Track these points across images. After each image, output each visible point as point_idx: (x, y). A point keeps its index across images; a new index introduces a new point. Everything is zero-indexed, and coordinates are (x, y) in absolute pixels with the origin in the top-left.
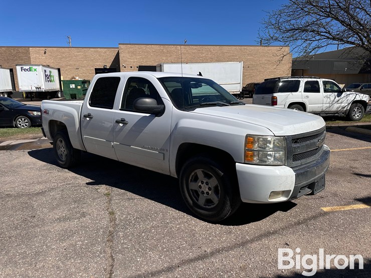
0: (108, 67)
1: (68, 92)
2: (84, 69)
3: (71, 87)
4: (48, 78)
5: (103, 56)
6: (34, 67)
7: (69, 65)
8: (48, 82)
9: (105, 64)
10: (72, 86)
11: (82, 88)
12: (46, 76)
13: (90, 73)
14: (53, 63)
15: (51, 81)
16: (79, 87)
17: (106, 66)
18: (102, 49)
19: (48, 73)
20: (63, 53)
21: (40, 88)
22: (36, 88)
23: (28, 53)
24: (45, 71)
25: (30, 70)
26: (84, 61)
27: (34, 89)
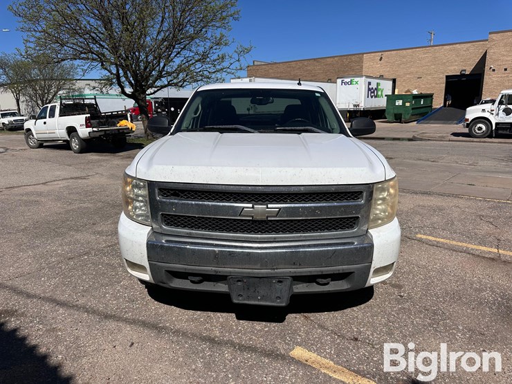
0: (467, 73)
1: (392, 111)
2: (429, 77)
3: (397, 104)
4: (374, 92)
5: (463, 55)
6: (356, 79)
7: (409, 74)
8: (372, 97)
9: (464, 68)
10: (399, 103)
11: (411, 105)
12: (369, 89)
13: (437, 84)
14: (389, 71)
15: (376, 97)
16: (408, 104)
17: (465, 70)
18: (463, 45)
19: (374, 86)
20: (404, 57)
21: (358, 105)
22: (354, 106)
23: (361, 61)
24: (370, 83)
25: (351, 83)
26: (431, 65)
27: (351, 107)
